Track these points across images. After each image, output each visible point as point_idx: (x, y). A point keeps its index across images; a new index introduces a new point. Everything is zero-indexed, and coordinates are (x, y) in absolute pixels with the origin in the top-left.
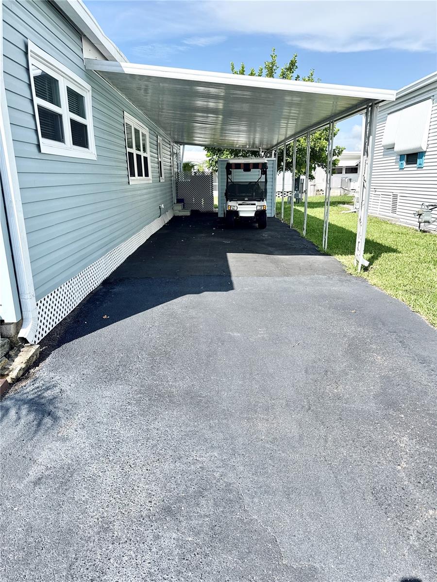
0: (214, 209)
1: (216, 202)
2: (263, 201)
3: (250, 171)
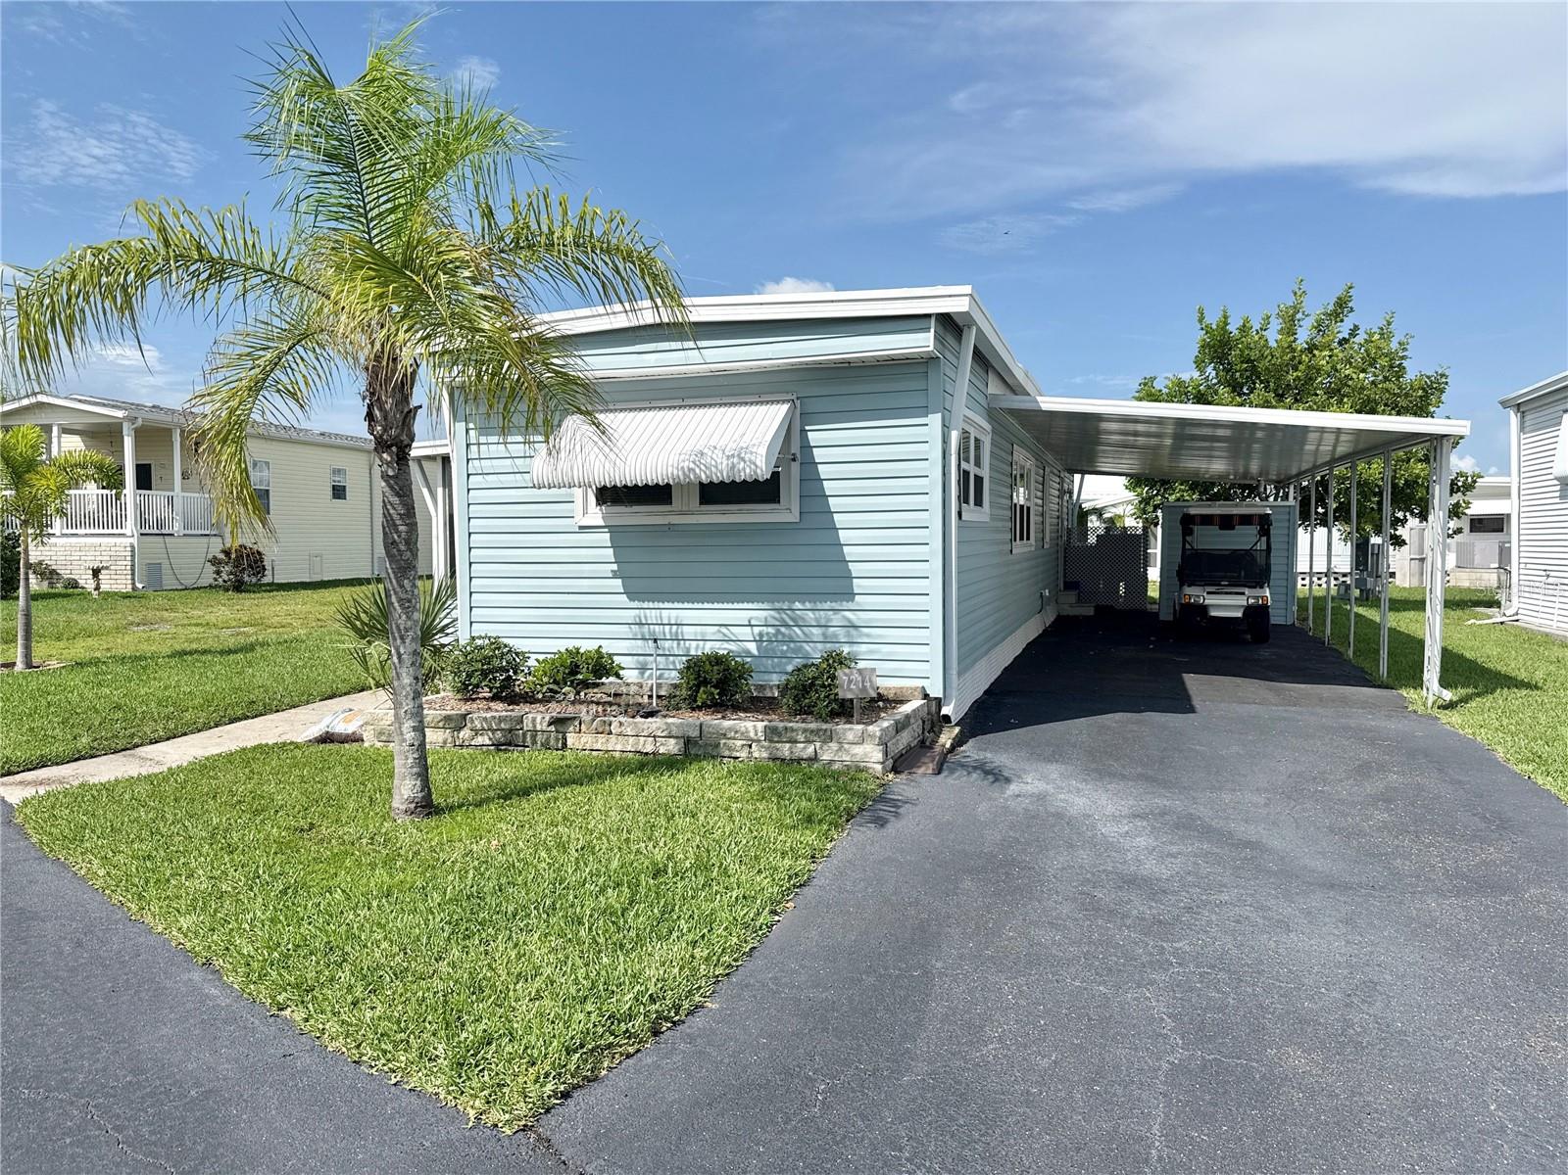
0: (1149, 607)
1: (1153, 592)
2: (1262, 587)
3: (1233, 529)
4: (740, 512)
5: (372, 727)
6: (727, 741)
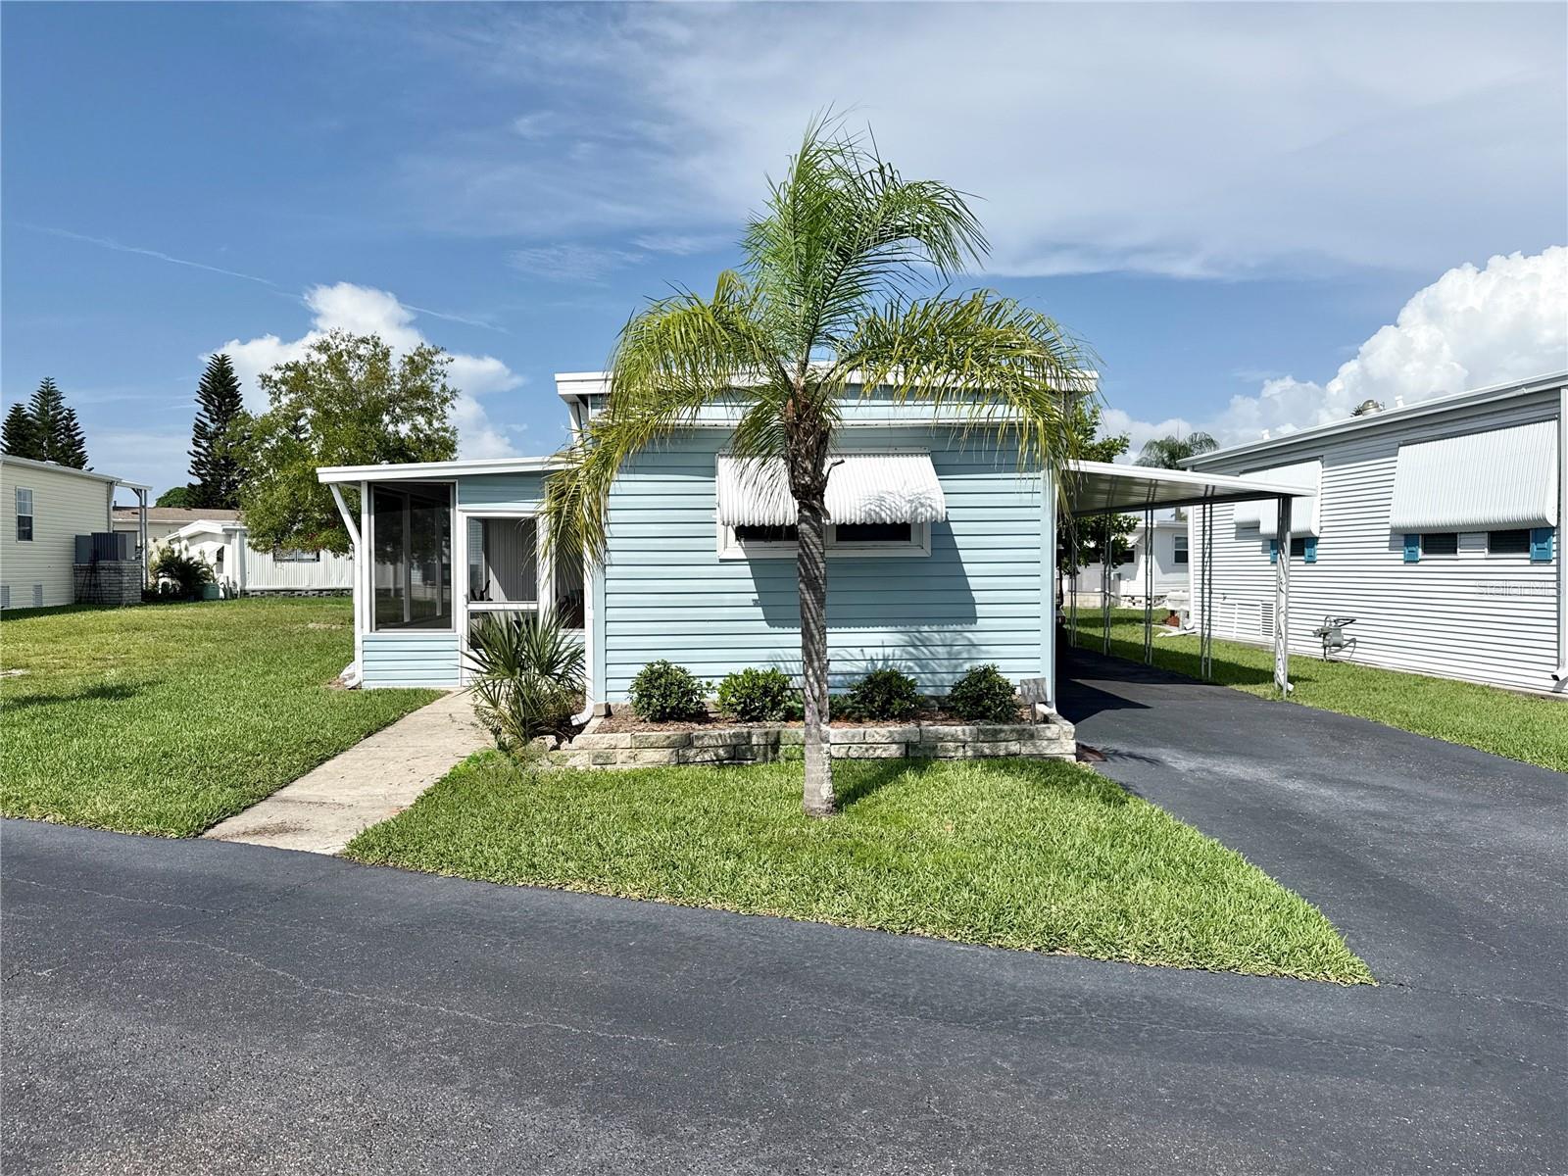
4: (874, 548)
5: (587, 751)
6: (944, 744)
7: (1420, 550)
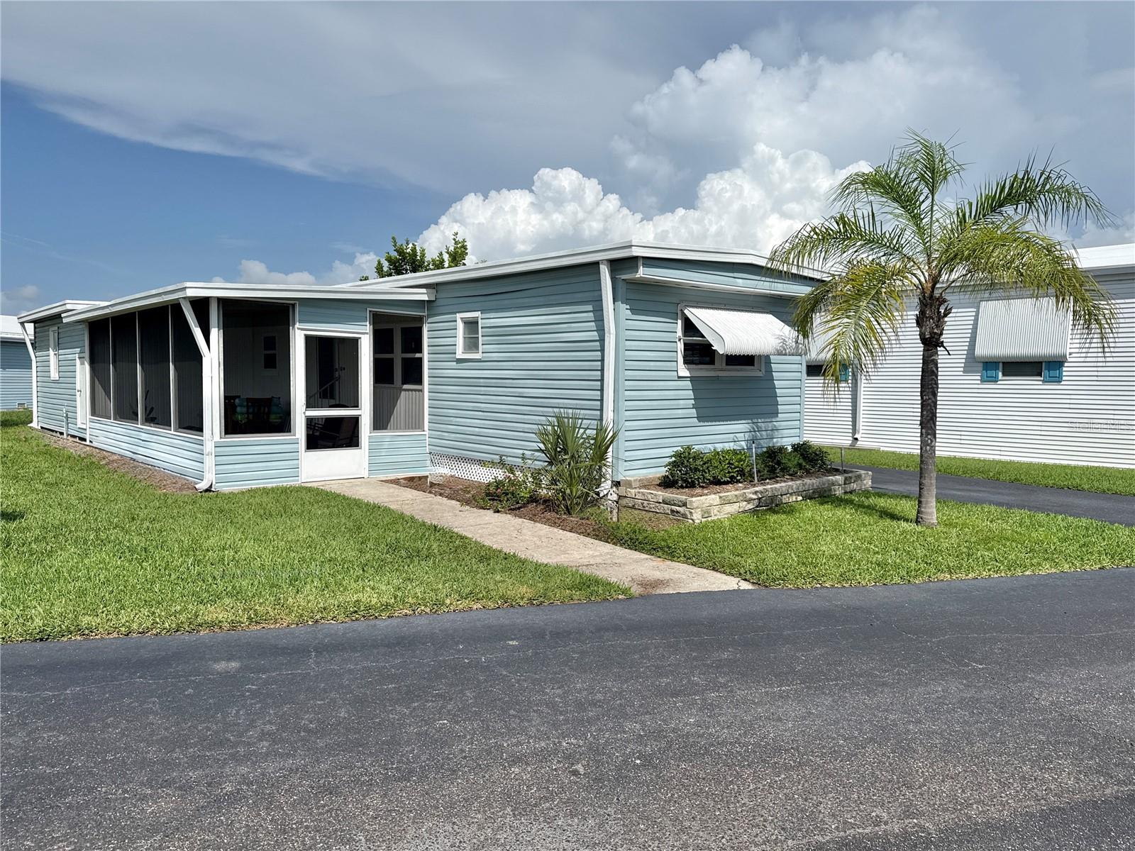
7: (1000, 374)
